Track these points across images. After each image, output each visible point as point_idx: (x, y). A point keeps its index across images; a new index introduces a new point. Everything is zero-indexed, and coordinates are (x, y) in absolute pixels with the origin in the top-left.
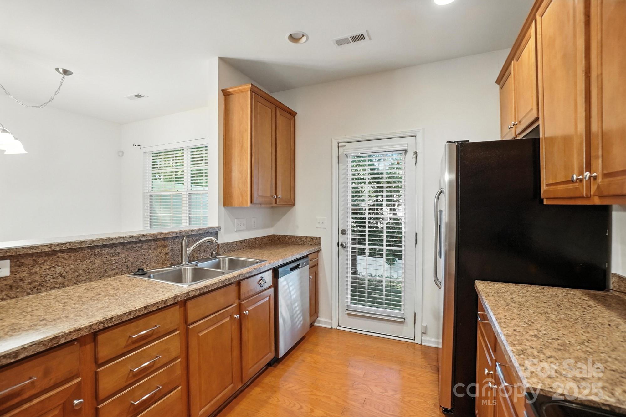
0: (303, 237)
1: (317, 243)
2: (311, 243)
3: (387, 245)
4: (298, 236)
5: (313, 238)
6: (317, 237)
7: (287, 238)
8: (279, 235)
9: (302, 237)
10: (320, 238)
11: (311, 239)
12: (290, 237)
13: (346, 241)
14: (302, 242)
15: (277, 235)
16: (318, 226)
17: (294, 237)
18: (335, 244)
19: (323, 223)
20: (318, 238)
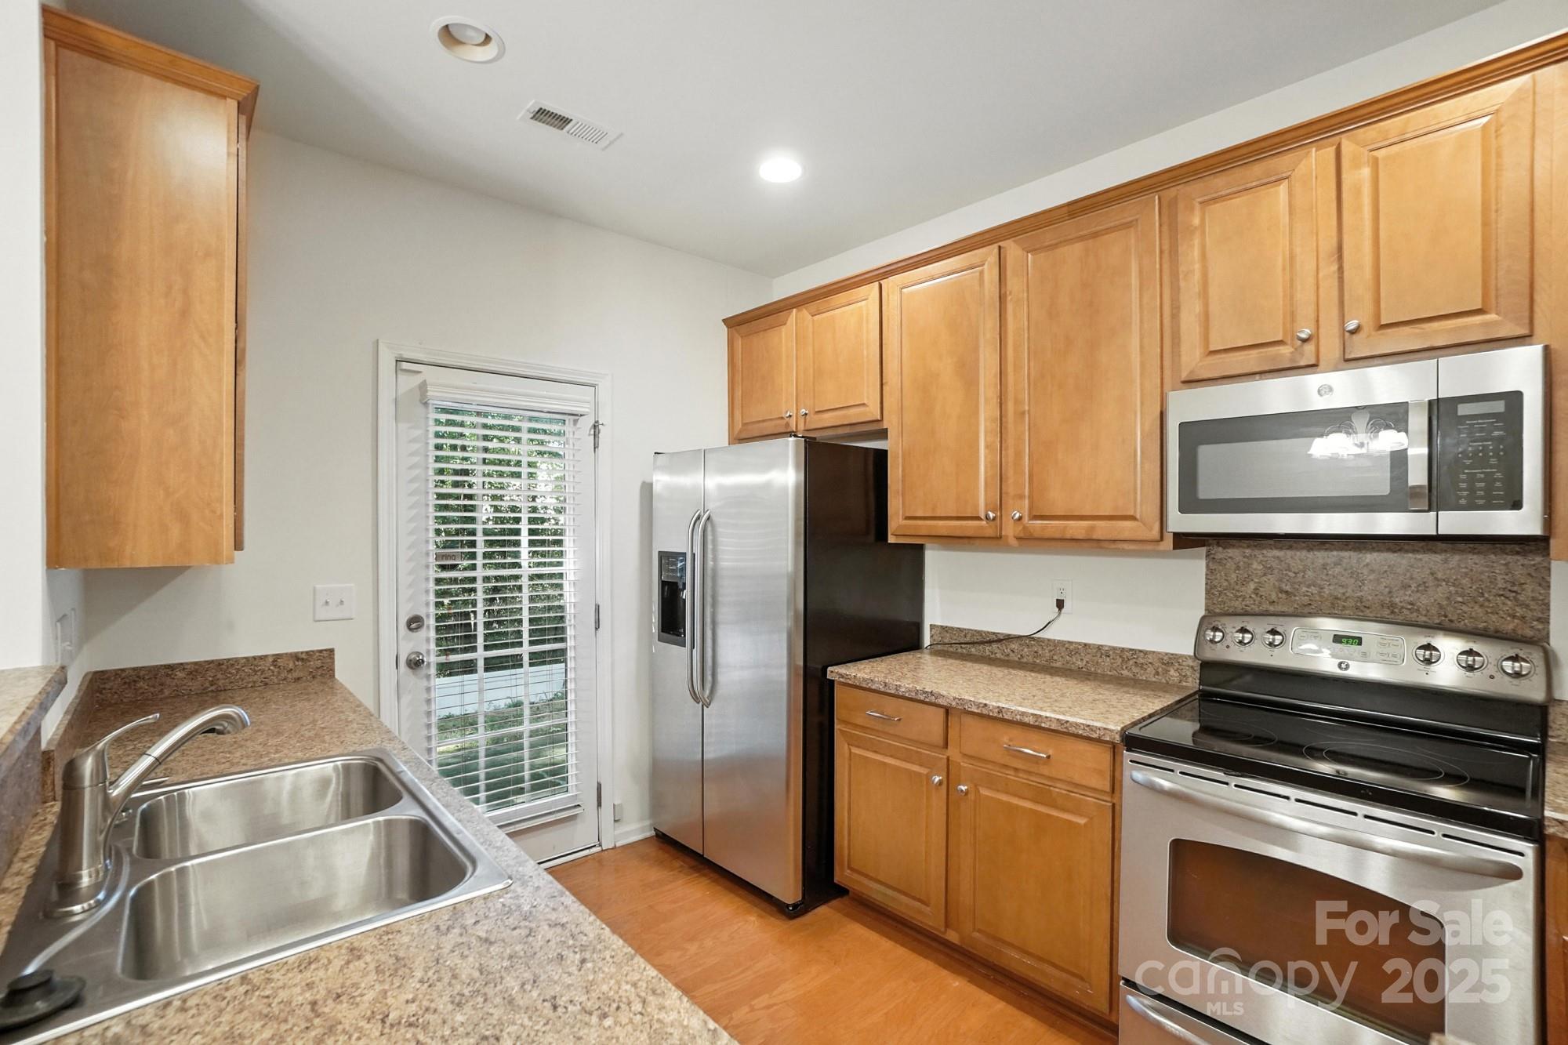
0: (263, 658)
1: (320, 672)
2: (296, 675)
3: (532, 643)
4: (237, 660)
5: (304, 656)
6: (321, 651)
7: (180, 674)
8: (134, 669)
9: (254, 658)
10: (332, 651)
11: (298, 659)
12: (196, 669)
13: (423, 650)
14: (255, 678)
15: (123, 670)
16: (322, 613)
17: (219, 664)
18: (387, 662)
19: (342, 602)
20: (325, 654)
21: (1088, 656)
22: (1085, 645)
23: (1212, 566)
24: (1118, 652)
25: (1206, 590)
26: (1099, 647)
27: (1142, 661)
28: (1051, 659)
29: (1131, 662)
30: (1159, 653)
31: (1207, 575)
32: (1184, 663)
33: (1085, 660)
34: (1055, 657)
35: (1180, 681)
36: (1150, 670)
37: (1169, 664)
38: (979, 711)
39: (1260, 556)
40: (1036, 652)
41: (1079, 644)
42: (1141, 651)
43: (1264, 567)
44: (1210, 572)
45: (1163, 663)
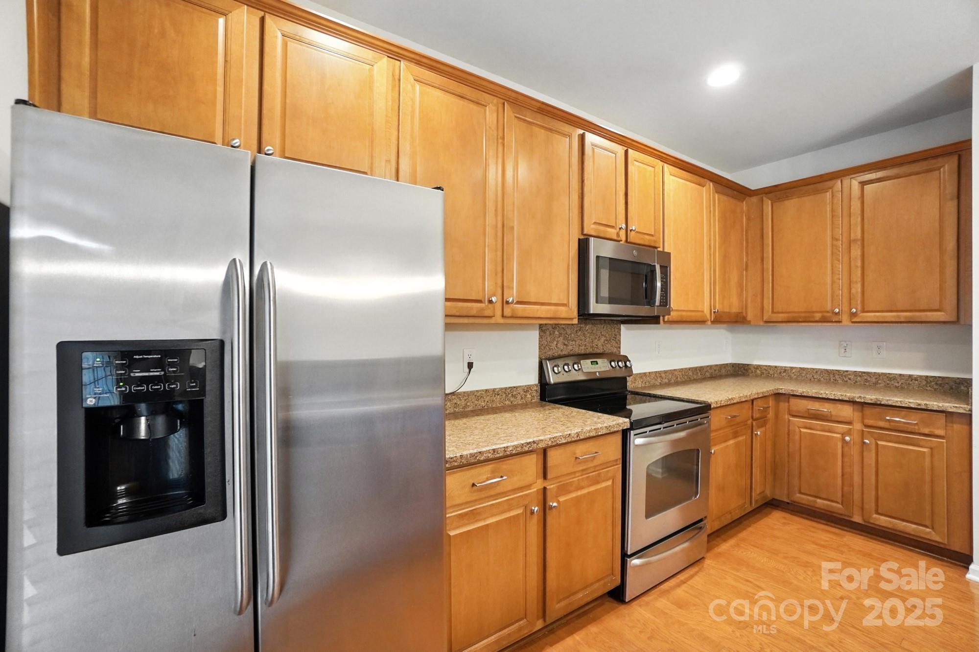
21: (489, 397)
22: (486, 390)
23: (542, 334)
24: (504, 390)
25: (539, 347)
26: (494, 390)
27: (515, 393)
28: (466, 406)
29: (510, 395)
30: (523, 386)
31: (539, 339)
32: (533, 389)
33: (486, 400)
34: (468, 404)
35: (532, 400)
36: (519, 397)
37: (527, 391)
38: (566, 441)
39: (558, 328)
40: (456, 403)
41: (483, 390)
42: (514, 387)
43: (559, 333)
44: (541, 337)
45: (524, 392)
